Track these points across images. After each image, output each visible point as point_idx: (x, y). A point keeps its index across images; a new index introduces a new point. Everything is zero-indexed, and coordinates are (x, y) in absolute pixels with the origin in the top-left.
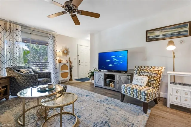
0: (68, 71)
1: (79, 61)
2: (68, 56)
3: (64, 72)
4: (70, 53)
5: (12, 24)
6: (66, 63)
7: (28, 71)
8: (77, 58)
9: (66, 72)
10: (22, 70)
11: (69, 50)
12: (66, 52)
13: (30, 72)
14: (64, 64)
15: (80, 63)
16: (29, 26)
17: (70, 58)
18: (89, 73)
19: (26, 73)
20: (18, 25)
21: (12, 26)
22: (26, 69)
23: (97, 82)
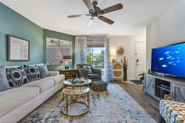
0: (122, 70)
1: (138, 60)
2: (123, 56)
3: (117, 71)
4: (125, 53)
5: (81, 37)
6: (120, 62)
7: (87, 68)
8: (133, 57)
9: (118, 71)
10: (84, 67)
11: (125, 49)
12: (121, 52)
13: (88, 69)
14: (117, 63)
15: (138, 63)
16: (91, 35)
17: (125, 57)
18: (140, 75)
19: (85, 69)
20: (84, 37)
21: (82, 38)
22: (86, 66)
23: (147, 88)
